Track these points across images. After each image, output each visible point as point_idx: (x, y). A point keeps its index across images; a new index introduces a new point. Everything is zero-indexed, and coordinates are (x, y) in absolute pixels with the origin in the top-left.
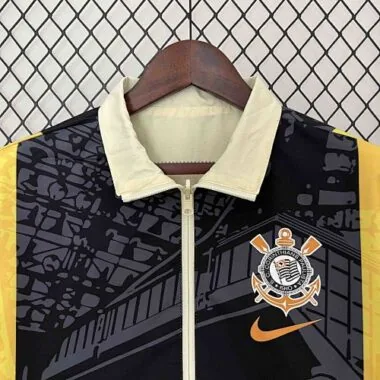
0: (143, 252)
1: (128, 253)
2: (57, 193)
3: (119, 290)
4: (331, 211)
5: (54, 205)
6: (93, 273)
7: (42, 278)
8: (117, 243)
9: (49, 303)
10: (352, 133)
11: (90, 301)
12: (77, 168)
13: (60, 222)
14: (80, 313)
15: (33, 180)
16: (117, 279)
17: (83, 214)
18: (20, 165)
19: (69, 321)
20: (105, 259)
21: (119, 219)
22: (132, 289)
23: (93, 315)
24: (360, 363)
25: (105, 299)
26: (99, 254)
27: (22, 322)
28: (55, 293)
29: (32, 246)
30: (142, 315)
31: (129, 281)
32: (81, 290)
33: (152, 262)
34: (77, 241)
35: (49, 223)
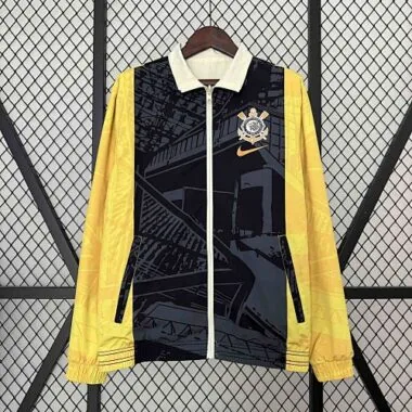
0: (189, 120)
1: (182, 120)
2: (151, 92)
3: (178, 136)
4: (272, 99)
5: (149, 97)
6: (167, 128)
7: (145, 129)
8: (178, 114)
9: (148, 140)
10: (282, 65)
11: (165, 140)
12: (160, 81)
13: (152, 105)
14: (162, 145)
15: (141, 85)
16: (178, 131)
17: (162, 102)
18: (136, 77)
19: (156, 149)
20: (172, 122)
21: (178, 105)
22: (184, 136)
23: (167, 146)
24: (284, 161)
25: (172, 140)
26: (170, 119)
27: (137, 145)
28: (150, 136)
29: (140, 114)
30: (188, 148)
31: (183, 132)
32: (161, 135)
33: (193, 125)
34: (160, 113)
35: (147, 105)
